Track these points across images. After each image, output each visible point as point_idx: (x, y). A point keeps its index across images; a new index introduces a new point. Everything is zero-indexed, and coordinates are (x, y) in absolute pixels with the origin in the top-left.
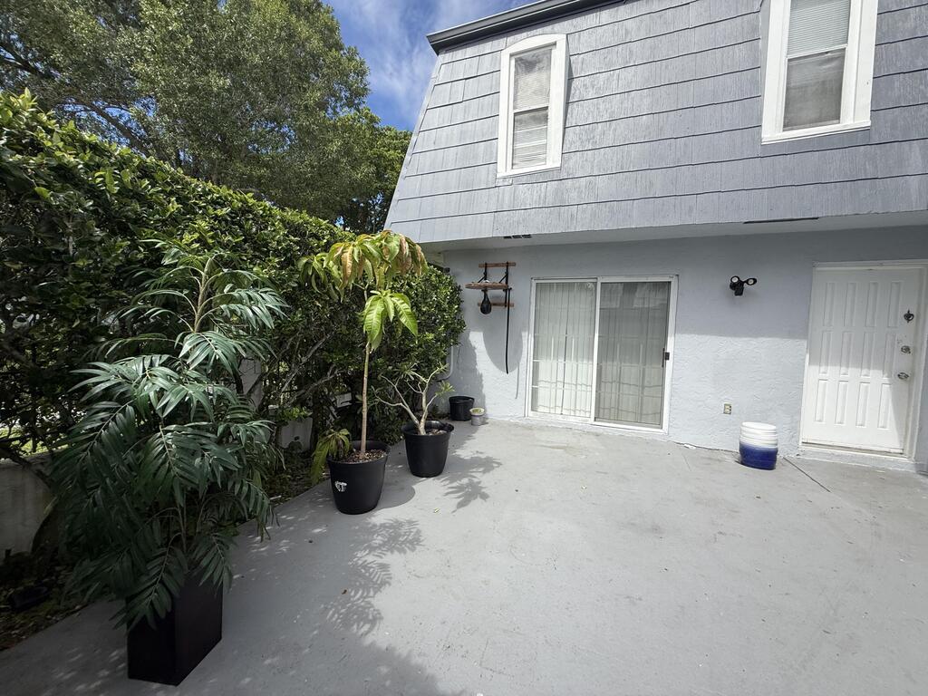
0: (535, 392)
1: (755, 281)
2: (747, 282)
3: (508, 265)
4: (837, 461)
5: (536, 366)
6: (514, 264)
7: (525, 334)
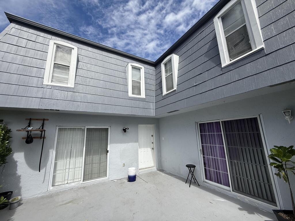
0: (54, 177)
1: (128, 129)
2: (127, 129)
3: (44, 120)
4: (145, 172)
5: (56, 164)
6: (48, 120)
7: (51, 151)
